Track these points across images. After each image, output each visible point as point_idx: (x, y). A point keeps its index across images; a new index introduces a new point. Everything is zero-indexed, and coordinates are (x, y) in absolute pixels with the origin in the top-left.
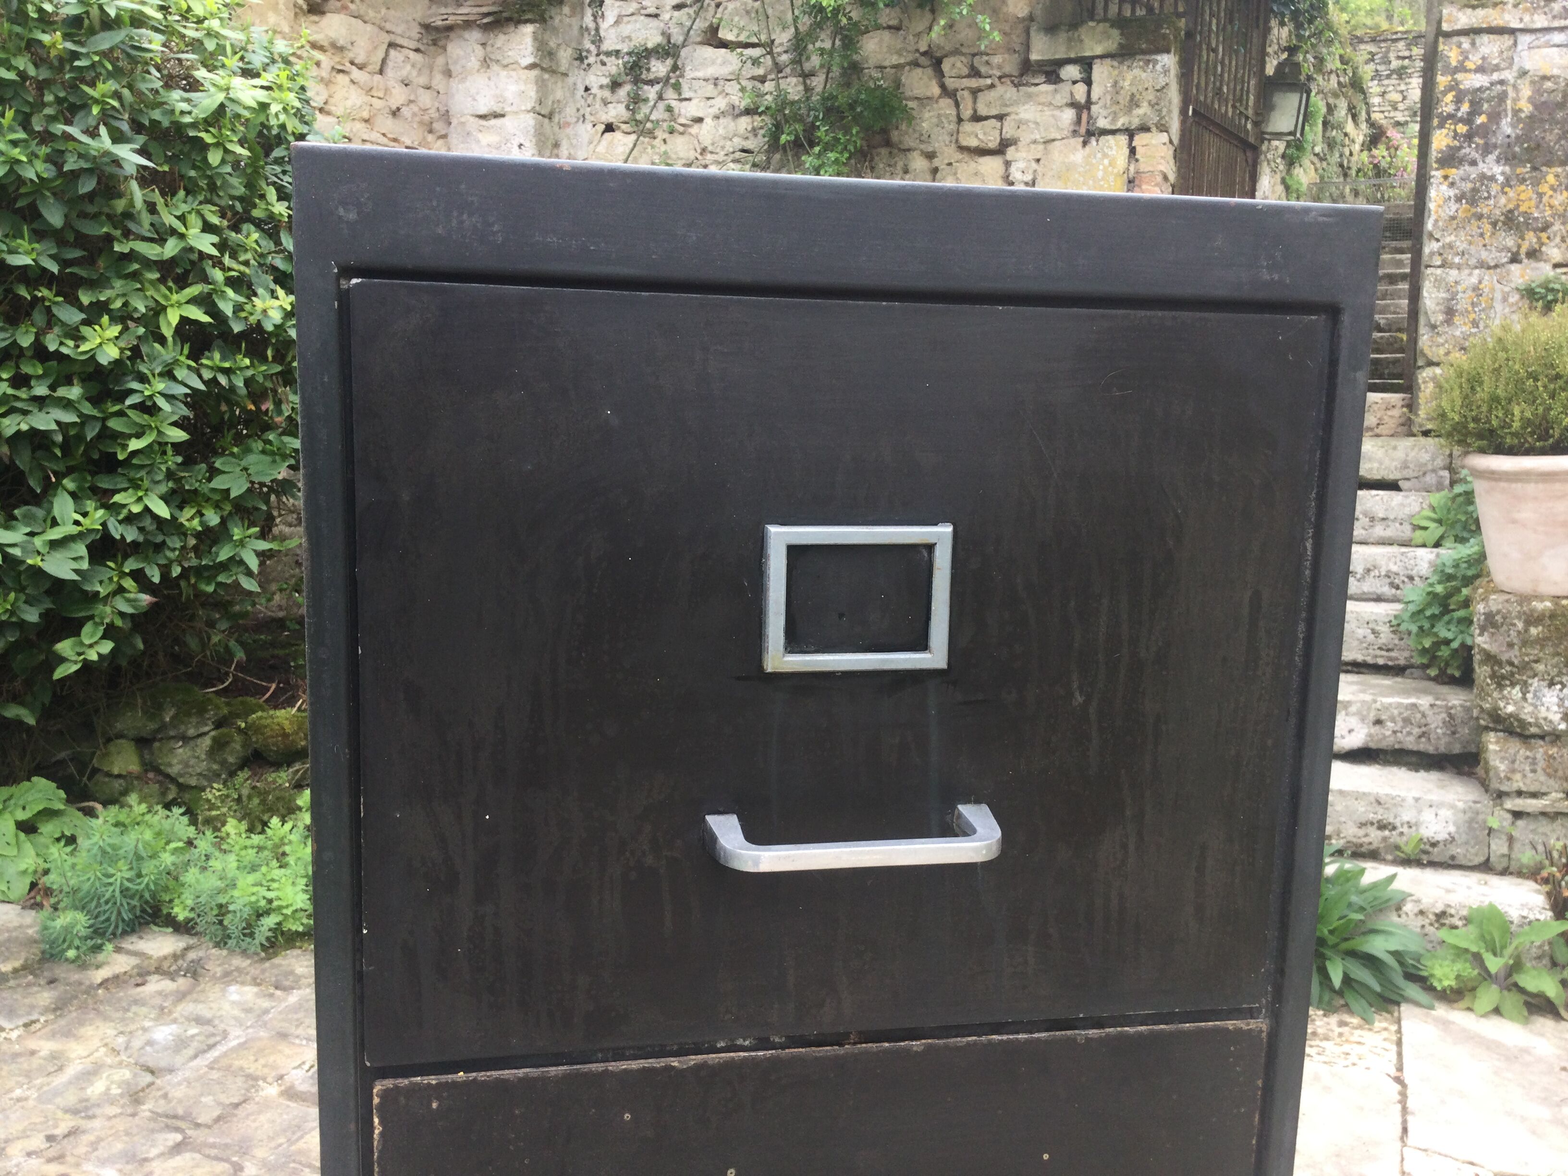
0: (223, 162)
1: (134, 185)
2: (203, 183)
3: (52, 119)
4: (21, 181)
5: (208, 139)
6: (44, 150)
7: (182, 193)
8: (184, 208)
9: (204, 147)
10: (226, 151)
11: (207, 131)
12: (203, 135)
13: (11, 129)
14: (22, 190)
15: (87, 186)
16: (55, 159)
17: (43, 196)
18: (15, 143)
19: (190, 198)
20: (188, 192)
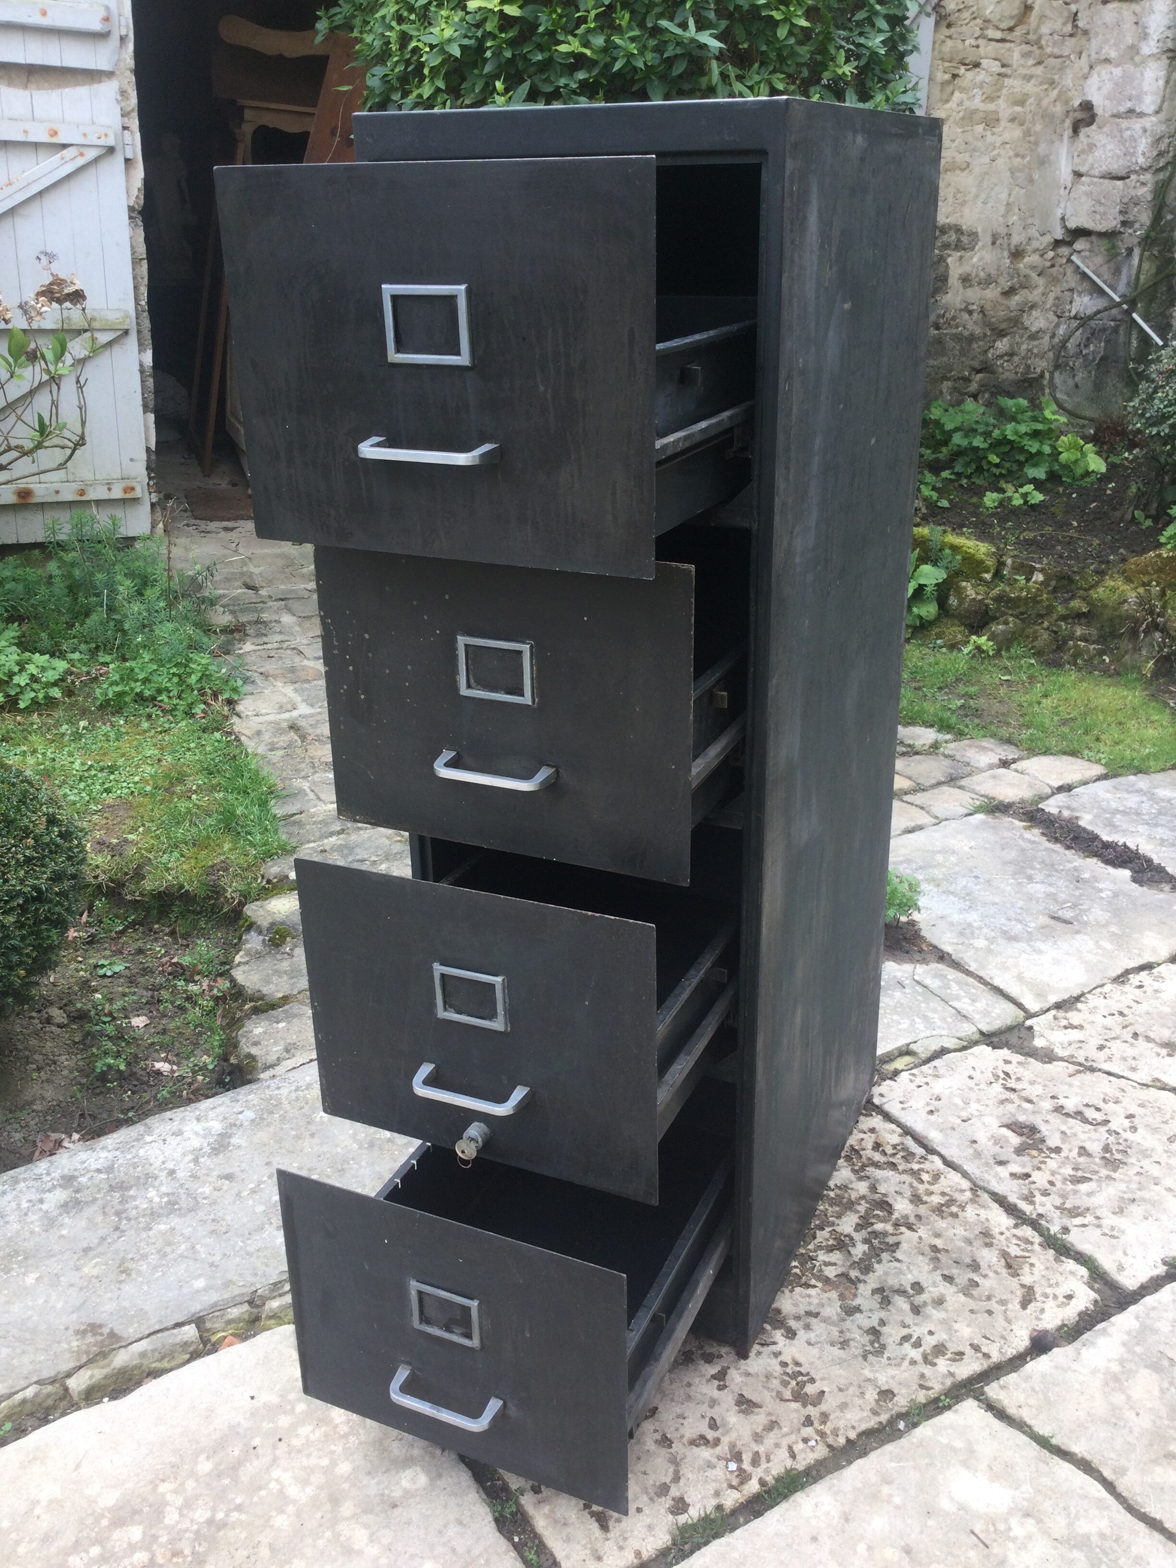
0: (790, 33)
1: (714, 64)
2: (773, 55)
3: (661, 16)
4: (635, 69)
5: (777, 15)
6: (652, 43)
7: (756, 65)
8: (757, 78)
9: (774, 24)
10: (792, 25)
11: (778, 9)
12: (774, 13)
13: (629, 28)
14: (636, 77)
15: (679, 69)
16: (659, 49)
17: (651, 79)
18: (633, 39)
19: (763, 70)
20: (762, 64)
